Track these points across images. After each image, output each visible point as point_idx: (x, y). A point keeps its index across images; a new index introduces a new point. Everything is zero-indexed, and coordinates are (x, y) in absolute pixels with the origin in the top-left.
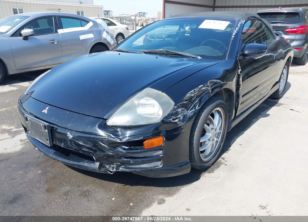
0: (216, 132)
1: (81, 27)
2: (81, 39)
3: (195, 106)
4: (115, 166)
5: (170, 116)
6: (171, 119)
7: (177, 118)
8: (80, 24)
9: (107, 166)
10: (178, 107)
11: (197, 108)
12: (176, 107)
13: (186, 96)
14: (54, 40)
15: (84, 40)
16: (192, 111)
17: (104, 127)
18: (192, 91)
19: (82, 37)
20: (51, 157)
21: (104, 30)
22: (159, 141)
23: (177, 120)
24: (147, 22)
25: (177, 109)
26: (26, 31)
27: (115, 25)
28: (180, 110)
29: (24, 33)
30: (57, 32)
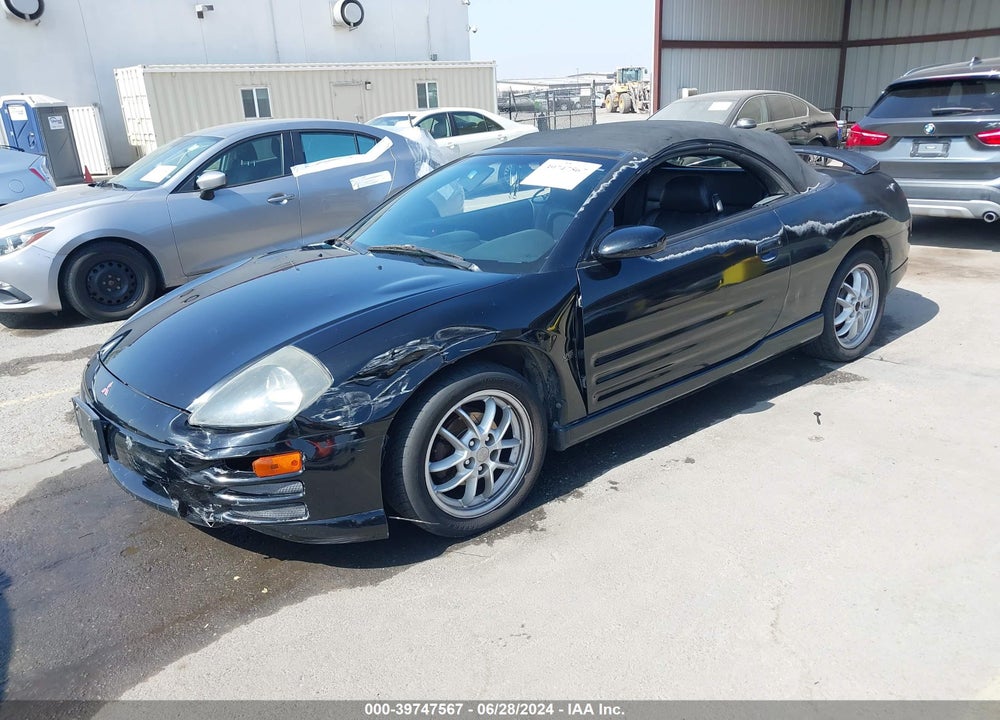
0: (491, 448)
1: (358, 156)
2: (355, 188)
3: (397, 388)
4: (211, 510)
5: (317, 407)
6: (321, 416)
7: (339, 414)
8: (354, 146)
9: (197, 510)
10: (344, 389)
11: (403, 390)
12: (337, 389)
13: (368, 365)
14: (281, 195)
15: (362, 191)
16: (388, 397)
17: (183, 427)
18: (387, 354)
19: (358, 183)
20: (123, 488)
21: (424, 159)
22: (289, 461)
23: (338, 418)
24: (644, 97)
25: (339, 393)
26: (210, 178)
27: (499, 127)
28: (349, 395)
29: (204, 182)
30: (289, 173)
